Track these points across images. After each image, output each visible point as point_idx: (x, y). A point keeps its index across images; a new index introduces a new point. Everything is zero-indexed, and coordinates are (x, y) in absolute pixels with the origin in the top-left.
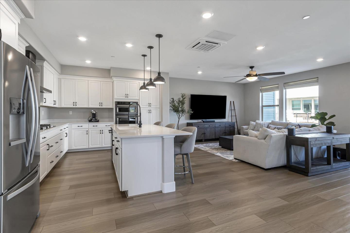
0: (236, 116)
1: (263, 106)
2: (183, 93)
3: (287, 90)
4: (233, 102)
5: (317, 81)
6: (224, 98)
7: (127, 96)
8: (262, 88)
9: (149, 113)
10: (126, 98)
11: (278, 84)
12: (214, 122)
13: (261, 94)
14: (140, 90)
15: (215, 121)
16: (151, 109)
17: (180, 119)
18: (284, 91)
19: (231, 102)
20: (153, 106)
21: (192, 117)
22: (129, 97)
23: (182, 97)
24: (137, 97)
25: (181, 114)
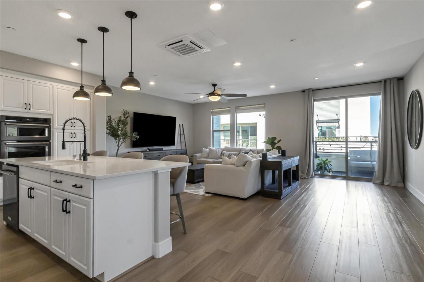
0: (185, 142)
1: (213, 131)
2: (125, 110)
3: (238, 115)
4: (183, 125)
5: (264, 108)
6: (173, 120)
7: (27, 106)
8: (213, 110)
9: (72, 137)
10: (26, 111)
11: (230, 108)
12: (162, 150)
13: (212, 117)
14: (73, 97)
15: (164, 149)
16: (75, 131)
17: (120, 148)
18: (235, 114)
19: (180, 124)
20: (78, 126)
21: (135, 144)
22: (31, 109)
23: (124, 115)
24: (48, 110)
25: (121, 140)
